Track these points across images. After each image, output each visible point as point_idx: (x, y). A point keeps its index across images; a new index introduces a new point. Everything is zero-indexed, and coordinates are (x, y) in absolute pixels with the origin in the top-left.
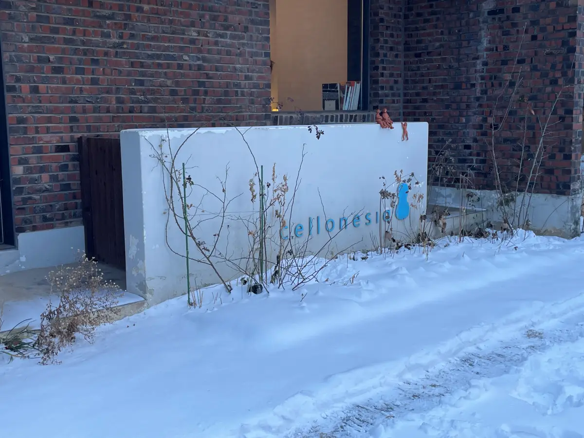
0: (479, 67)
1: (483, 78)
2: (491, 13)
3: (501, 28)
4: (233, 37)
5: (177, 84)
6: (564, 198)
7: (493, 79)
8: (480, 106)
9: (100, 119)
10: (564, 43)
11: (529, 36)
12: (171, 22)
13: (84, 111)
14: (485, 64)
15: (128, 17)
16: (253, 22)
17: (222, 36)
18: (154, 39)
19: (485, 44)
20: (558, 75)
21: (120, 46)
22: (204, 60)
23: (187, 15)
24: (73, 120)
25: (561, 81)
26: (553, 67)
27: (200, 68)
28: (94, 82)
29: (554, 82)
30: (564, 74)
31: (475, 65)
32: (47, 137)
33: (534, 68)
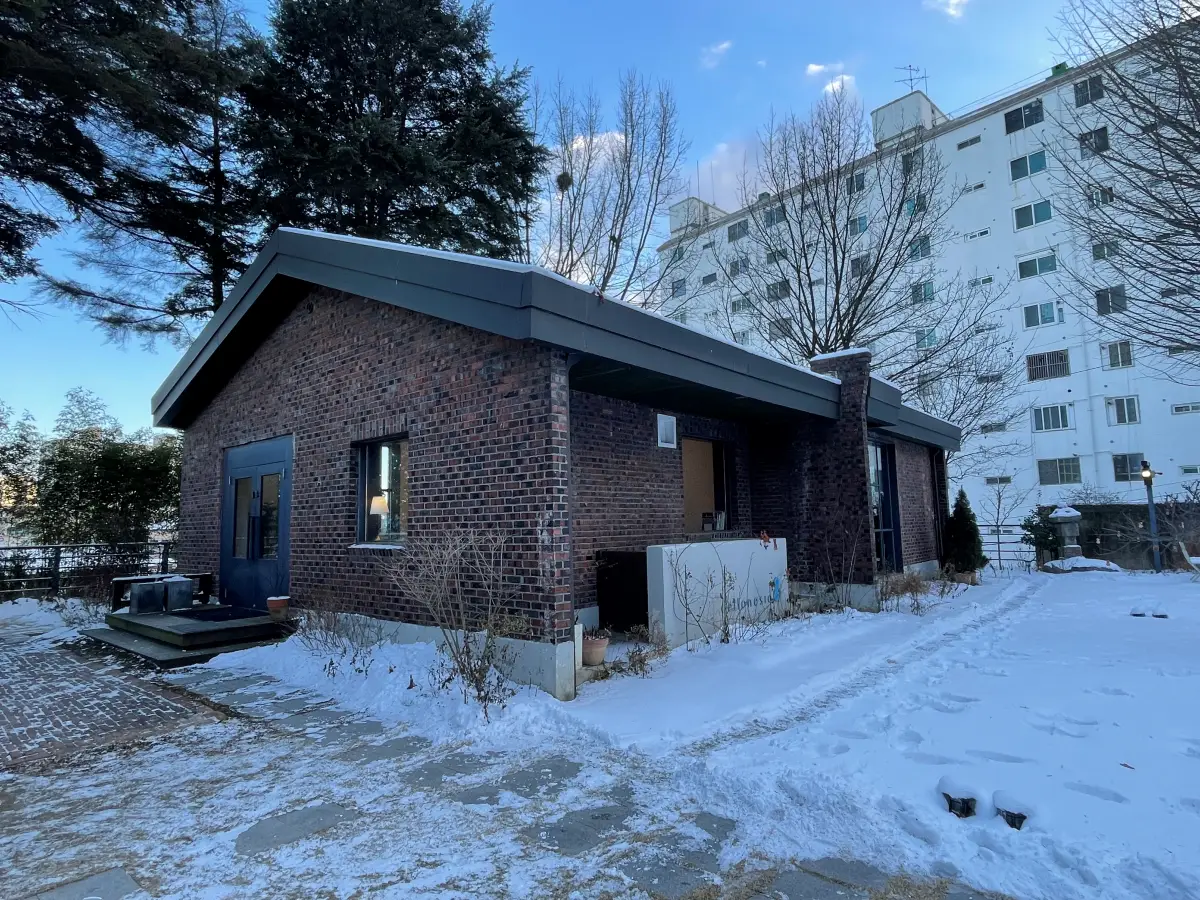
0: (804, 502)
1: (807, 509)
2: (809, 469)
3: (816, 478)
4: (666, 487)
5: (641, 516)
6: (869, 587)
7: (815, 509)
8: (807, 527)
9: (606, 540)
10: (860, 489)
11: (836, 484)
12: (637, 480)
13: (600, 535)
14: (808, 500)
15: (619, 478)
16: (675, 477)
17: (661, 487)
18: (630, 490)
19: (807, 488)
20: (857, 508)
21: (615, 495)
22: (653, 501)
23: (644, 475)
24: (595, 540)
25: (860, 512)
26: (854, 503)
27: (651, 506)
28: (604, 517)
29: (856, 513)
30: (861, 508)
31: (801, 501)
32: (583, 551)
33: (841, 504)
